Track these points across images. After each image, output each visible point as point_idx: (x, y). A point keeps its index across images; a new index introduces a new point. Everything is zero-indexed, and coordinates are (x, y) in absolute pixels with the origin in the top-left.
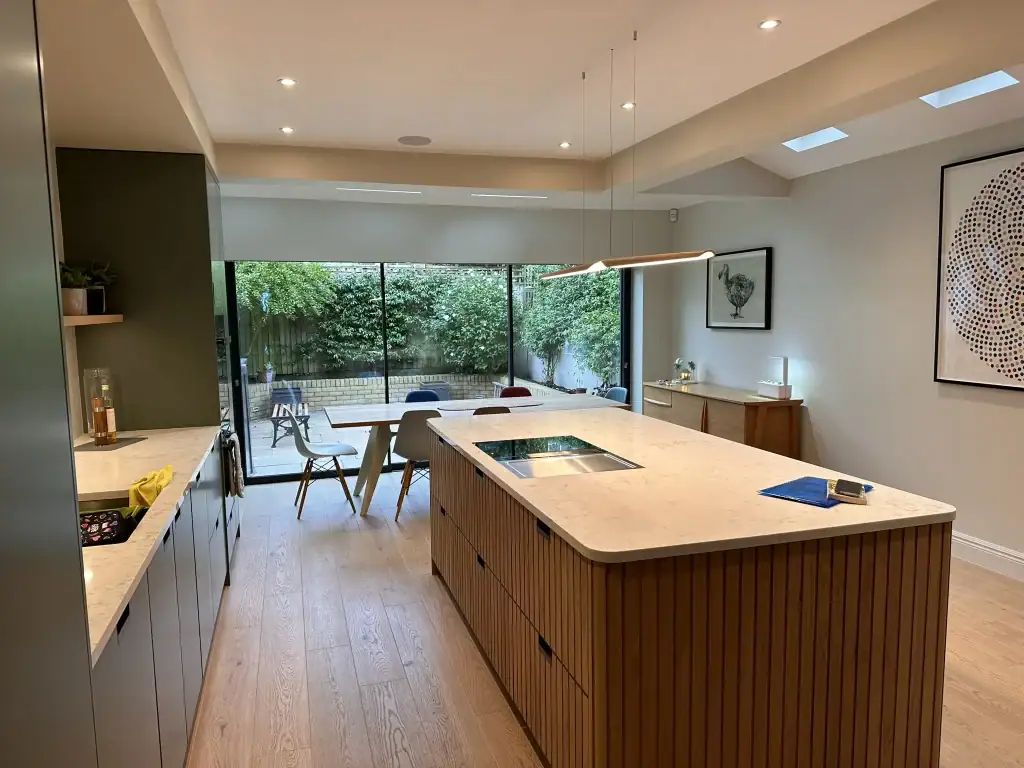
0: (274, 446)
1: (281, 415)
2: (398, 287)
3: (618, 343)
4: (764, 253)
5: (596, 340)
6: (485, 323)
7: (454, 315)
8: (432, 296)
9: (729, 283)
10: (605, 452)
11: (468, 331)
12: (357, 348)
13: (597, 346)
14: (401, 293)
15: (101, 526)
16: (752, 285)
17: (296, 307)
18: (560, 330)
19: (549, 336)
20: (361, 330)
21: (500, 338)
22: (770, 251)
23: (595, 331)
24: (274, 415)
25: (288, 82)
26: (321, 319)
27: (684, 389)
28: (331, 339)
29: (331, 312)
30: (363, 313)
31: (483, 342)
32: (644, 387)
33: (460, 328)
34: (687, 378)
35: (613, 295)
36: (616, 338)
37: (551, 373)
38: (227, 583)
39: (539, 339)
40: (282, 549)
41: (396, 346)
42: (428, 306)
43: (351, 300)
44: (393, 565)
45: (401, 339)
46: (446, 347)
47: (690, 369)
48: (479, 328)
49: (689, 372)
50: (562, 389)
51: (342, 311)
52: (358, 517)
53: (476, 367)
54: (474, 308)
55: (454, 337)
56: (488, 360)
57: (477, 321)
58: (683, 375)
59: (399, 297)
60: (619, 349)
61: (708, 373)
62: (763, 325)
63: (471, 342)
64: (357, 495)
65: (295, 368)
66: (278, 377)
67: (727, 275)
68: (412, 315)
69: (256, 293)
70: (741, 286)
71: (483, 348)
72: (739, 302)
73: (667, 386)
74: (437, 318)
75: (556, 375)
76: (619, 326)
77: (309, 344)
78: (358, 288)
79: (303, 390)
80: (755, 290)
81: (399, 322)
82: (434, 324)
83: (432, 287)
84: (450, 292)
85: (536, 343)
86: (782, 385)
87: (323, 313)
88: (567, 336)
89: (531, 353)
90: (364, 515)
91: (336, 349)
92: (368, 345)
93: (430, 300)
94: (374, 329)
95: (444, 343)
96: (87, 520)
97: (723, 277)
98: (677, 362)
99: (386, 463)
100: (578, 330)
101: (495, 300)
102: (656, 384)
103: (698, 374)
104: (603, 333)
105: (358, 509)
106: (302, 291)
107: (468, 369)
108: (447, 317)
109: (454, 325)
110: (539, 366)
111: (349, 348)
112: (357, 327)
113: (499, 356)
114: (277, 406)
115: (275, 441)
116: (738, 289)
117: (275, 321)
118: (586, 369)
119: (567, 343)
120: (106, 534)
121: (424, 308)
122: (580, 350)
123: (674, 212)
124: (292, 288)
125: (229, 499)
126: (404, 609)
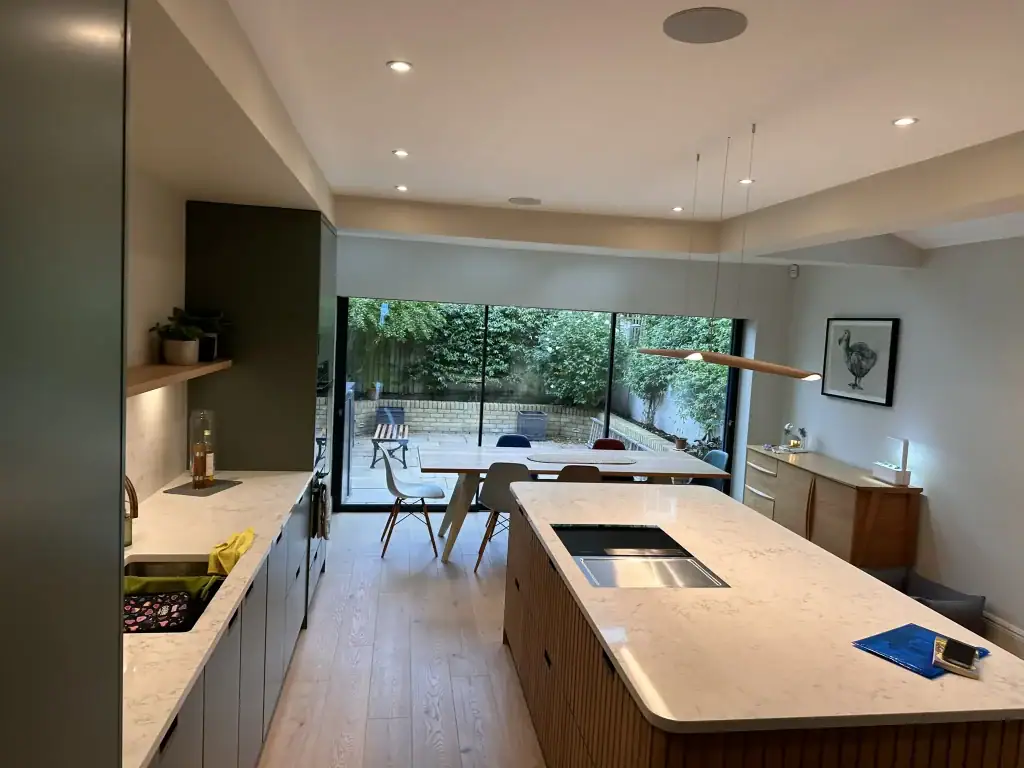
0: (372, 467)
1: (382, 437)
2: (506, 316)
3: (723, 396)
4: (890, 324)
5: (702, 389)
6: (588, 358)
7: (557, 348)
8: (538, 326)
9: (849, 350)
10: (689, 555)
11: (570, 364)
12: (461, 373)
13: (701, 396)
14: (508, 322)
15: (170, 609)
16: (874, 356)
17: (406, 331)
18: (665, 374)
19: (652, 378)
20: (466, 355)
21: (601, 374)
22: (896, 323)
23: (701, 380)
24: (376, 437)
25: (401, 154)
26: (430, 343)
27: (792, 459)
28: (437, 362)
29: (440, 338)
30: (470, 339)
31: (585, 377)
32: (748, 449)
33: (562, 360)
34: (795, 446)
35: (723, 344)
36: (721, 390)
37: (651, 415)
38: (304, 626)
39: (642, 379)
40: (362, 592)
41: (499, 374)
42: (533, 335)
43: (459, 325)
44: (465, 625)
45: (504, 367)
46: (547, 379)
47: (800, 436)
48: (581, 363)
49: (798, 439)
50: (662, 433)
51: (450, 335)
52: (440, 564)
53: (575, 401)
54: (578, 342)
55: (555, 370)
56: (587, 396)
57: (579, 356)
58: (793, 442)
59: (506, 325)
60: (724, 402)
61: (820, 443)
62: (884, 401)
63: (573, 376)
64: (441, 536)
65: (401, 387)
66: (385, 395)
67: (848, 340)
68: (517, 344)
69: (372, 317)
70: (863, 355)
71: (583, 383)
72: (859, 372)
73: (773, 452)
74: (540, 349)
75: (656, 417)
76: (726, 378)
77: (416, 366)
78: (467, 314)
79: (406, 410)
80: (877, 363)
81: (503, 350)
82: (537, 354)
83: (539, 317)
84: (555, 324)
85: (638, 383)
86: (900, 470)
87: (432, 338)
88: (671, 380)
89: (632, 392)
90: (445, 561)
91: (442, 373)
92: (471, 371)
93: (535, 330)
94: (478, 355)
95: (545, 375)
96: (159, 600)
97: (844, 343)
98: (786, 427)
99: (474, 502)
100: (683, 376)
101: (600, 335)
102: (762, 449)
103: (809, 443)
104: (709, 384)
105: (440, 555)
106: (413, 315)
107: (568, 402)
108: (550, 349)
109: (557, 358)
110: (640, 407)
111: (452, 371)
112: (463, 352)
113: (599, 393)
114: (379, 426)
115: (374, 462)
116: (859, 360)
117: (387, 343)
118: (688, 417)
119: (670, 388)
120: (175, 619)
121: (528, 337)
122: (684, 396)
123: (795, 268)
124: (405, 312)
125: (315, 541)
126: (470, 683)
